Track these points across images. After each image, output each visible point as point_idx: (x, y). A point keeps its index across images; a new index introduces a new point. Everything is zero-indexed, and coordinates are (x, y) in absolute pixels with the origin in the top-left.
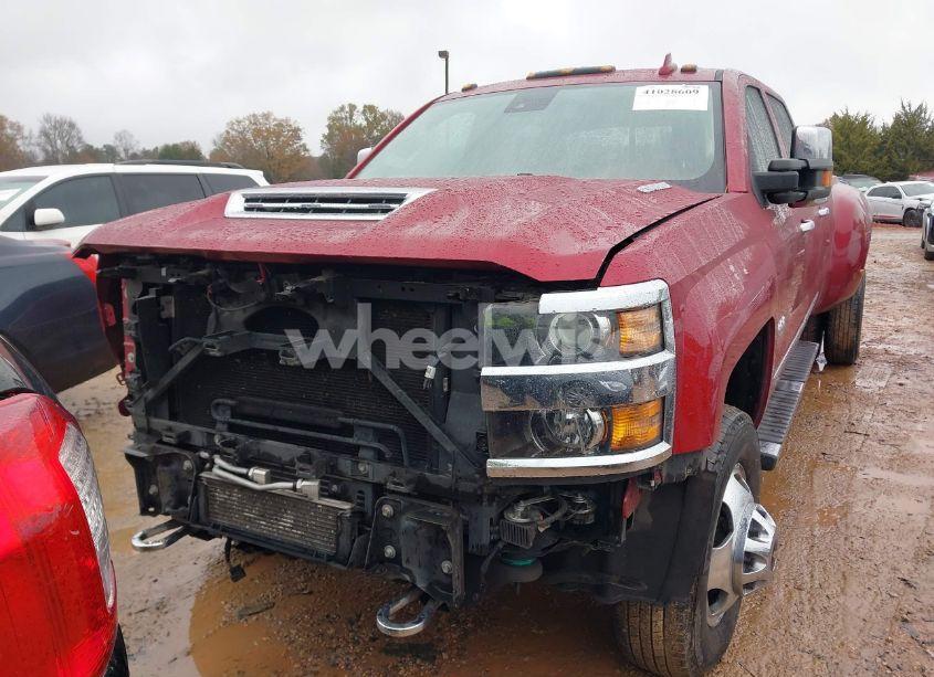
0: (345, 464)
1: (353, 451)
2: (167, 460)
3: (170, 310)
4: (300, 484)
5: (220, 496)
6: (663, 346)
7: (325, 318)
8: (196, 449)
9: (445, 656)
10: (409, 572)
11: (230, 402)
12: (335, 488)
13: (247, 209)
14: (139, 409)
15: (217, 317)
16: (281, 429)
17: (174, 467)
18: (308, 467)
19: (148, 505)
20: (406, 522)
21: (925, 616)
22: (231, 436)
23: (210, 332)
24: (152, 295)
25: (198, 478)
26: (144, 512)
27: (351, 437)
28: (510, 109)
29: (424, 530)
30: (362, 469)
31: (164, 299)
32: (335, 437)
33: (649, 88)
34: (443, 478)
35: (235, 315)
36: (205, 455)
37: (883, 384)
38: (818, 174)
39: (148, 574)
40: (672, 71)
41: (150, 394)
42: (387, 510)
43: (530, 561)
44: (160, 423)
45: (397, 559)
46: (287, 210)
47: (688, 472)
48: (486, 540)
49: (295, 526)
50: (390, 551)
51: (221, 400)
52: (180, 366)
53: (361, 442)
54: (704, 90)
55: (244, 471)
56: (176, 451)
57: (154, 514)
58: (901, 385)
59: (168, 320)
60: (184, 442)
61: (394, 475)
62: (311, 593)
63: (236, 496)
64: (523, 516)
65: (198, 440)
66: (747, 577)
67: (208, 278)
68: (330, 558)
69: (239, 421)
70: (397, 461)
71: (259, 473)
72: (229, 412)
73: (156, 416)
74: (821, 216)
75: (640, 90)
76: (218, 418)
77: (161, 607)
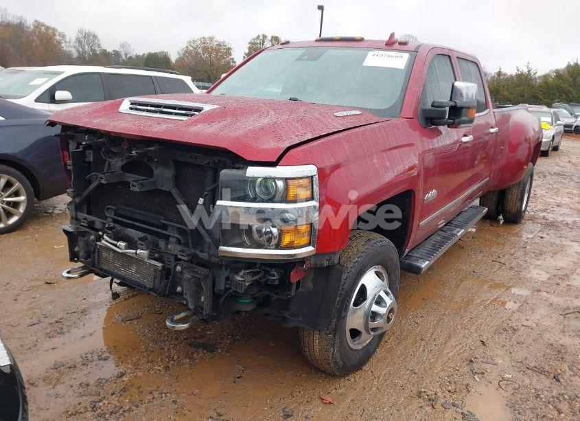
0: (162, 244)
1: (167, 238)
2: (83, 234)
3: (90, 158)
4: (139, 251)
5: (105, 254)
6: (312, 198)
7: (157, 168)
8: (97, 230)
9: (219, 351)
10: (186, 300)
11: (114, 208)
12: (156, 255)
13: (131, 109)
14: (72, 207)
15: (109, 164)
16: (135, 223)
17: (86, 238)
18: (143, 243)
19: (74, 257)
20: (187, 275)
21: (485, 360)
22: (112, 224)
23: (105, 171)
24: (81, 149)
25: (96, 245)
26: (72, 260)
27: (166, 230)
28: (300, 59)
29: (194, 280)
30: (169, 247)
31: (88, 152)
32: (159, 230)
33: (376, 52)
34: (204, 256)
35: (118, 163)
36: (100, 233)
37: (531, 236)
38: (464, 110)
39: (81, 295)
40: (394, 43)
41: (77, 200)
42: (179, 268)
43: (248, 301)
44: (82, 215)
45: (181, 294)
46: (148, 111)
47: (326, 264)
48: (223, 288)
49: (136, 272)
50: (179, 289)
51: (110, 206)
52: (92, 187)
53: (171, 234)
54: (406, 56)
55: (115, 242)
56: (87, 230)
57: (76, 262)
58: (542, 238)
59: (89, 163)
60: (91, 226)
61: (182, 251)
62: (161, 313)
63: (111, 255)
64: (242, 277)
65: (98, 226)
66: (372, 325)
67: (104, 143)
68: (151, 290)
69: (117, 218)
70: (186, 245)
71: (122, 244)
72: (113, 213)
73: (81, 212)
74: (492, 133)
75: (371, 53)
76: (108, 215)
77: (84, 312)
